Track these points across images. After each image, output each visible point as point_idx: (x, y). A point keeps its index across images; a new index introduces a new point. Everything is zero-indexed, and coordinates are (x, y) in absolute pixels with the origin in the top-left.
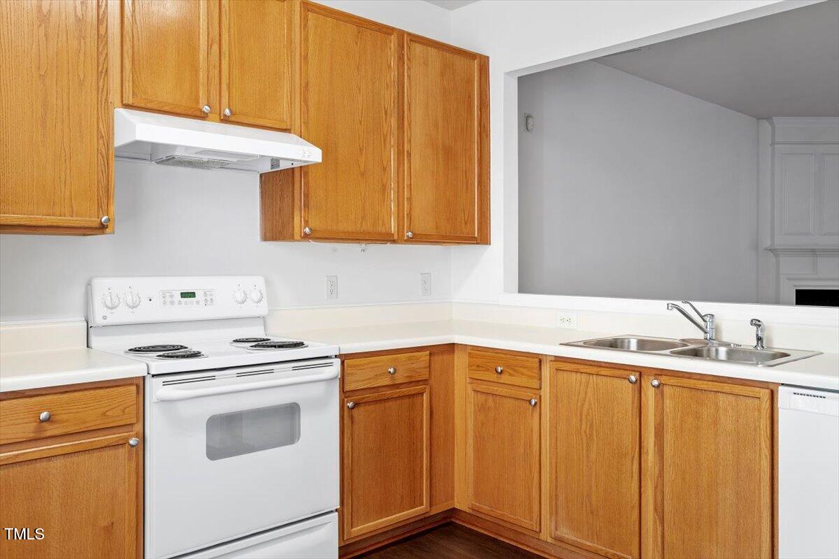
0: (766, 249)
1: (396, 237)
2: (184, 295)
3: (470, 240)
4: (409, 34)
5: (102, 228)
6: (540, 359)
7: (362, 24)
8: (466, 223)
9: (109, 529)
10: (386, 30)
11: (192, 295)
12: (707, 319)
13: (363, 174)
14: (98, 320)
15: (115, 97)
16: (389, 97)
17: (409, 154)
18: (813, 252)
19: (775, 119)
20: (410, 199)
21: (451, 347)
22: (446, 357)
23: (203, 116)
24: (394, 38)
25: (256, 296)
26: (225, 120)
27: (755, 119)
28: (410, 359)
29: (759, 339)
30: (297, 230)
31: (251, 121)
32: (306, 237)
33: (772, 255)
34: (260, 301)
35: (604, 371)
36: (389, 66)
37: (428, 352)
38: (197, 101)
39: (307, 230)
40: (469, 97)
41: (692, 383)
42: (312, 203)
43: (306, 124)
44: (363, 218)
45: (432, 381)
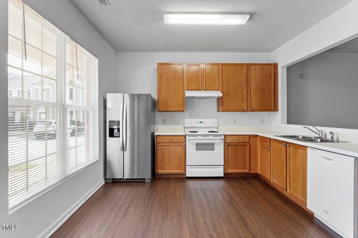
1: (246, 110)
2: (200, 122)
3: (270, 110)
4: (250, 64)
5: (183, 111)
6: (270, 139)
7: (236, 65)
8: (269, 106)
9: (180, 158)
10: (244, 64)
11: (202, 122)
12: (320, 131)
13: (237, 97)
14: (185, 126)
15: (185, 89)
16: (244, 79)
17: (250, 91)
20: (250, 102)
21: (257, 136)
22: (255, 138)
23: (201, 90)
24: (245, 66)
25: (214, 123)
26: (205, 90)
28: (243, 137)
29: (332, 137)
30: (220, 109)
31: (210, 89)
32: (222, 111)
34: (215, 124)
35: (280, 142)
36: (244, 72)
37: (249, 136)
38: (199, 87)
39: (222, 110)
40: (270, 75)
41: (295, 146)
42: (224, 104)
43: (223, 88)
44: (237, 107)
45: (250, 143)
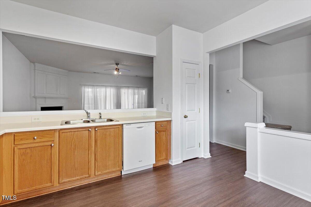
0: (33, 97)
18: (45, 98)
19: (36, 64)
27: (30, 62)
29: (101, 117)
33: (34, 98)
